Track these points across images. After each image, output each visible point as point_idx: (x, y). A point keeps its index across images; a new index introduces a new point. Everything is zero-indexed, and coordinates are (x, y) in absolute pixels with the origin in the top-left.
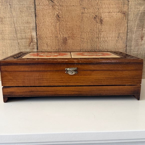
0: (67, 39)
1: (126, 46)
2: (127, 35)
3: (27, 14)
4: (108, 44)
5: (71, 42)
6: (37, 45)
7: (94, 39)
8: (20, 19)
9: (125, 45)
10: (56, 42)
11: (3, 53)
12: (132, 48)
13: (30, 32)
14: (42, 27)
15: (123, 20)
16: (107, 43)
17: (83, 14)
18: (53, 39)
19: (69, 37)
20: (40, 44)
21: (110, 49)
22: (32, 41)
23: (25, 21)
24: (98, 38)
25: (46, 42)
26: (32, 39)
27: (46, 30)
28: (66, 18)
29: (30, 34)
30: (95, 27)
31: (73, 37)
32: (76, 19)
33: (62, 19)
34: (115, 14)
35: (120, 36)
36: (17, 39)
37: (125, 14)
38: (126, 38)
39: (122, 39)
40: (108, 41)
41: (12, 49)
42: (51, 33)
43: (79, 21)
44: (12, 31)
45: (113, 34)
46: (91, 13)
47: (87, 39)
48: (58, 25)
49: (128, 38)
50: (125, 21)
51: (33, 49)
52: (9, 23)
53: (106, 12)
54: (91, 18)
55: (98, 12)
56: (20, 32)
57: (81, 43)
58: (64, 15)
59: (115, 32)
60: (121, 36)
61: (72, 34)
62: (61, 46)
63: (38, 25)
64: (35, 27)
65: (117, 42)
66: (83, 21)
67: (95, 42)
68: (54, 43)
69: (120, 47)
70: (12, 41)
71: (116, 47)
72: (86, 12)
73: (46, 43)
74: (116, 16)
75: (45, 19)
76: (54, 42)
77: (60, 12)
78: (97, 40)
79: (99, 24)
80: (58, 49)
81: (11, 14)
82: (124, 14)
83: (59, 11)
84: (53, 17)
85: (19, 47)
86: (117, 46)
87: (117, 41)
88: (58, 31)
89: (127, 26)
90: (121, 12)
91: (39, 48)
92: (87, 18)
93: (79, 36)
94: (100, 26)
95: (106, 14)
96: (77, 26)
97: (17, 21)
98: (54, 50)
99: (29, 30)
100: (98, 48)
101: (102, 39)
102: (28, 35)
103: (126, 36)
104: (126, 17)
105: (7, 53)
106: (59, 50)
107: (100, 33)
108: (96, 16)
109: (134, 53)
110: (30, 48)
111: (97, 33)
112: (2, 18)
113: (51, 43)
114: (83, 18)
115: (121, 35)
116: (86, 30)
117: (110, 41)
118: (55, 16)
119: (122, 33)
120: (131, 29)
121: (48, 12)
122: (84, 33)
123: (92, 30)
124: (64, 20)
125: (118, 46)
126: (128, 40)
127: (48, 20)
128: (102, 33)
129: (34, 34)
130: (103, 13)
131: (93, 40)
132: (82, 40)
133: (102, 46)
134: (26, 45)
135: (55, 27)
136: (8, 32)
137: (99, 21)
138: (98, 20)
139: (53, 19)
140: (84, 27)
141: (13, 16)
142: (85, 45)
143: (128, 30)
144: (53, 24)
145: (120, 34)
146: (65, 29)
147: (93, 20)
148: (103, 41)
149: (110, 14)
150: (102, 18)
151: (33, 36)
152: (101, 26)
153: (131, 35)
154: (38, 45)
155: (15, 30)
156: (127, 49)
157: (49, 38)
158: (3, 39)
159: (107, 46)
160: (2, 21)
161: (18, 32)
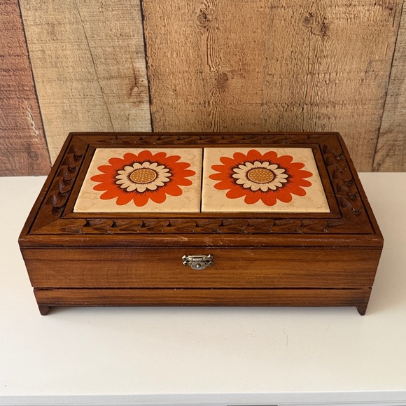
0: (229, 77)
1: (386, 93)
2: (392, 66)
3: (120, 12)
4: (338, 90)
5: (239, 85)
6: (149, 92)
7: (299, 76)
8: (101, 25)
9: (384, 91)
10: (198, 86)
11: (65, 112)
12: (402, 99)
13: (129, 60)
14: (161, 46)
15: (387, 25)
16: (334, 86)
17: (274, 9)
18: (190, 77)
19: (232, 72)
20: (158, 90)
21: (341, 102)
22: (136, 84)
23: (114, 30)
24: (312, 74)
25: (171, 86)
26: (135, 78)
27: (172, 54)
28: (225, 23)
29: (131, 66)
30: (305, 44)
31: (243, 71)
32: (253, 25)
33: (214, 24)
34: (366, 8)
35: (372, 70)
36: (96, 78)
37: (393, 11)
38: (388, 73)
39: (375, 78)
40: (337, 82)
41: (86, 102)
42: (185, 63)
43: (263, 30)
44: (83, 57)
45: (354, 63)
46: (297, 7)
47: (280, 78)
48: (204, 42)
49: (393, 75)
50: (392, 28)
51: (140, 102)
52: (72, 38)
53: (340, 4)
54: (297, 21)
55: (317, 4)
56: (103, 60)
57: (264, 86)
58: (220, 12)
59: (361, 58)
60: (375, 70)
61: (240, 63)
62: (211, 94)
63: (150, 42)
64: (143, 47)
65: (361, 85)
66: (273, 29)
67: (304, 84)
68: (194, 88)
69: (369, 97)
70: (84, 83)
71: (357, 98)
72: (284, 5)
73: (173, 87)
74: (367, 14)
75: (168, 24)
76: (193, 85)
77: (211, 5)
78: (309, 80)
79: (317, 36)
80: (205, 103)
81: (76, 12)
82: (392, 9)
83: (206, 3)
84: (189, 20)
85: (103, 98)
86: (360, 94)
87: (363, 80)
88: (204, 55)
89: (396, 43)
90: (381, 3)
91: (154, 101)
92: (285, 20)
93: (261, 69)
94: (321, 43)
95: (341, 9)
96: (255, 42)
97: (92, 33)
98: (193, 104)
99: (128, 56)
100: (309, 100)
101: (321, 76)
102: (126, 69)
103: (389, 69)
104: (396, 19)
105: (74, 112)
106: (206, 105)
107: (319, 59)
108: (310, 14)
110: (131, 100)
111: (311, 61)
112: (53, 26)
113: (184, 88)
114: (272, 20)
115: (376, 66)
116: (281, 52)
117: (344, 81)
118: (195, 17)
119: (378, 60)
120: (403, 52)
121: (177, 6)
122: (273, 61)
123: (296, 52)
124: (221, 28)
125: (364, 94)
126: (392, 78)
127: (176, 27)
128: (324, 61)
129: (140, 65)
130: (330, 6)
131: (296, 78)
132: (269, 78)
133: (319, 93)
134: (120, 93)
135: (197, 46)
136: (73, 62)
137: (317, 31)
138: (314, 25)
139: (191, 26)
140: (276, 44)
141: (83, 19)
142: (275, 91)
143: (396, 53)
144: (192, 38)
145: (373, 64)
146: (222, 51)
147: (300, 25)
148: (324, 82)
149: (350, 9)
150: (326, 22)
151: (139, 71)
152: (323, 42)
153: (403, 66)
154: (152, 93)
155: (89, 56)
156: (387, 102)
157: (181, 76)
158: (62, 79)
159: (333, 93)
160: (53, 33)
161: (98, 62)
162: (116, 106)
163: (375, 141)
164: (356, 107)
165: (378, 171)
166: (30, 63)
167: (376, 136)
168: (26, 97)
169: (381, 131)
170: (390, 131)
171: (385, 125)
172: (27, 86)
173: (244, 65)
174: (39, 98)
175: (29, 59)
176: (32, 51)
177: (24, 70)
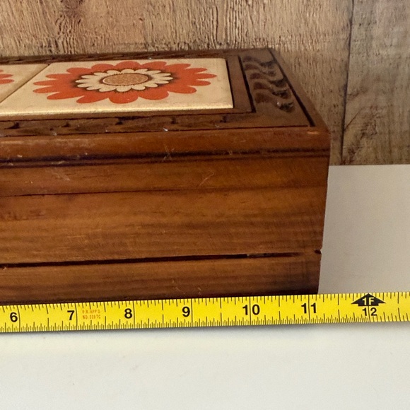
1: (351, 20)
4: (268, 17)
9: (346, 18)
10: (33, 13)
12: (377, 31)
16: (261, 10)
21: (277, 40)
57: (145, 13)
65: (307, 6)
67: (211, 7)
68: (27, 17)
69: (322, 29)
71: (302, 31)
76: (25, 13)
80: (50, 46)
86: (307, 23)
98: (30, 47)
100: (224, 37)
106: (53, 49)
109: (383, 53)
113: (12, 18)
125: (314, 22)
133: (239, 23)
156: (353, 38)
159: (261, 23)
163: (341, 107)
165: (351, 162)
167: (341, 99)
169: (349, 91)
170: (363, 90)
171: (354, 81)
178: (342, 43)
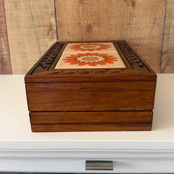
0: (93, 26)
2: (165, 21)
4: (141, 32)
5: (97, 30)
7: (124, 26)
8: (36, 2)
9: (162, 33)
11: (19, 43)
12: (171, 36)
13: (48, 18)
14: (62, 12)
15: (161, 2)
16: (139, 30)
18: (75, 26)
19: (94, 23)
20: (61, 32)
21: (143, 38)
22: (51, 29)
23: (42, 5)
24: (129, 24)
26: (51, 27)
27: (67, 15)
28: (90, 1)
29: (49, 21)
30: (125, 11)
31: (98, 23)
32: (102, 2)
33: (86, 2)
35: (156, 22)
36: (34, 27)
38: (163, 24)
39: (158, 26)
40: (141, 28)
41: (29, 38)
42: (73, 20)
43: (107, 4)
44: (28, 17)
45: (148, 19)
47: (115, 26)
48: (81, 10)
50: (163, 3)
51: (53, 38)
52: (24, 8)
56: (37, 18)
57: (108, 31)
59: (151, 17)
61: (97, 20)
62: (84, 34)
63: (58, 10)
65: (152, 30)
66: (112, 3)
69: (156, 36)
71: (151, 36)
73: (68, 31)
76: (76, 30)
78: (128, 27)
79: (130, 7)
80: (82, 39)
85: (36, 36)
86: (152, 34)
87: (152, 27)
88: (81, 16)
89: (166, 10)
91: (59, 37)
93: (107, 22)
94: (132, 10)
97: (33, 6)
98: (76, 39)
99: (48, 16)
100: (129, 37)
101: (134, 25)
102: (47, 22)
103: (163, 22)
105: (23, 43)
107: (132, 18)
109: (172, 42)
110: (49, 37)
111: (128, 19)
112: (16, 3)
115: (158, 21)
116: (115, 15)
117: (144, 28)
119: (159, 18)
120: (169, 14)
122: (112, 18)
123: (121, 14)
124: (88, 3)
125: (154, 34)
126: (166, 26)
127: (69, 3)
128: (134, 19)
129: (53, 20)
131: (122, 26)
132: (110, 26)
133: (133, 34)
134: (44, 34)
135: (78, 11)
136: (24, 19)
137: (130, 4)
138: (129, 2)
139: (75, 3)
140: (113, 10)
143: (166, 15)
144: (76, 8)
145: (157, 19)
146: (89, 14)
147: (123, 2)
148: (135, 29)
150: (134, 0)
151: (52, 23)
153: (170, 21)
154: (58, 34)
155: (31, 16)
156: (164, 38)
157: (71, 26)
158: (19, 27)
160: (16, 6)
161: (35, 19)
162: (42, 40)
163: (160, 57)
164: (150, 40)
165: (163, 72)
166: (5, 20)
167: (161, 55)
168: (3, 36)
169: (163, 52)
170: (167, 52)
171: (164, 49)
172: (3, 30)
173: (99, 20)
174: (8, 36)
175: (5, 18)
176: (7, 14)
177: (2, 23)
178: (161, 40)
